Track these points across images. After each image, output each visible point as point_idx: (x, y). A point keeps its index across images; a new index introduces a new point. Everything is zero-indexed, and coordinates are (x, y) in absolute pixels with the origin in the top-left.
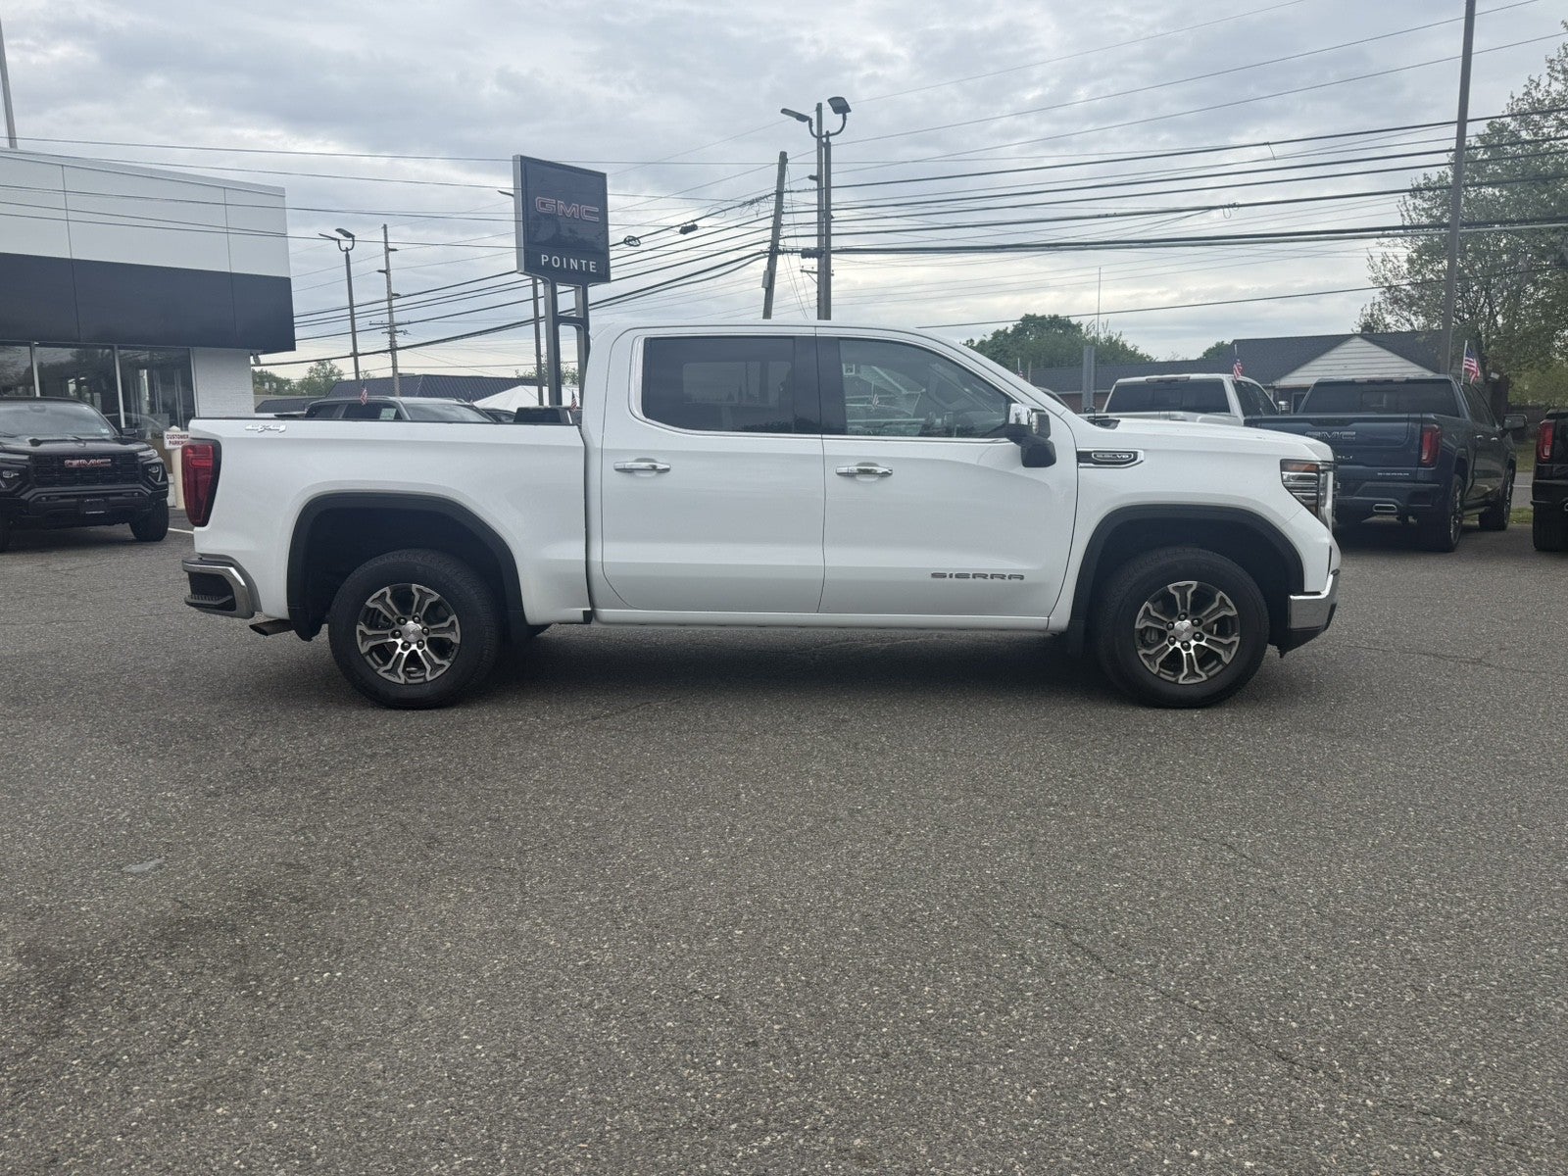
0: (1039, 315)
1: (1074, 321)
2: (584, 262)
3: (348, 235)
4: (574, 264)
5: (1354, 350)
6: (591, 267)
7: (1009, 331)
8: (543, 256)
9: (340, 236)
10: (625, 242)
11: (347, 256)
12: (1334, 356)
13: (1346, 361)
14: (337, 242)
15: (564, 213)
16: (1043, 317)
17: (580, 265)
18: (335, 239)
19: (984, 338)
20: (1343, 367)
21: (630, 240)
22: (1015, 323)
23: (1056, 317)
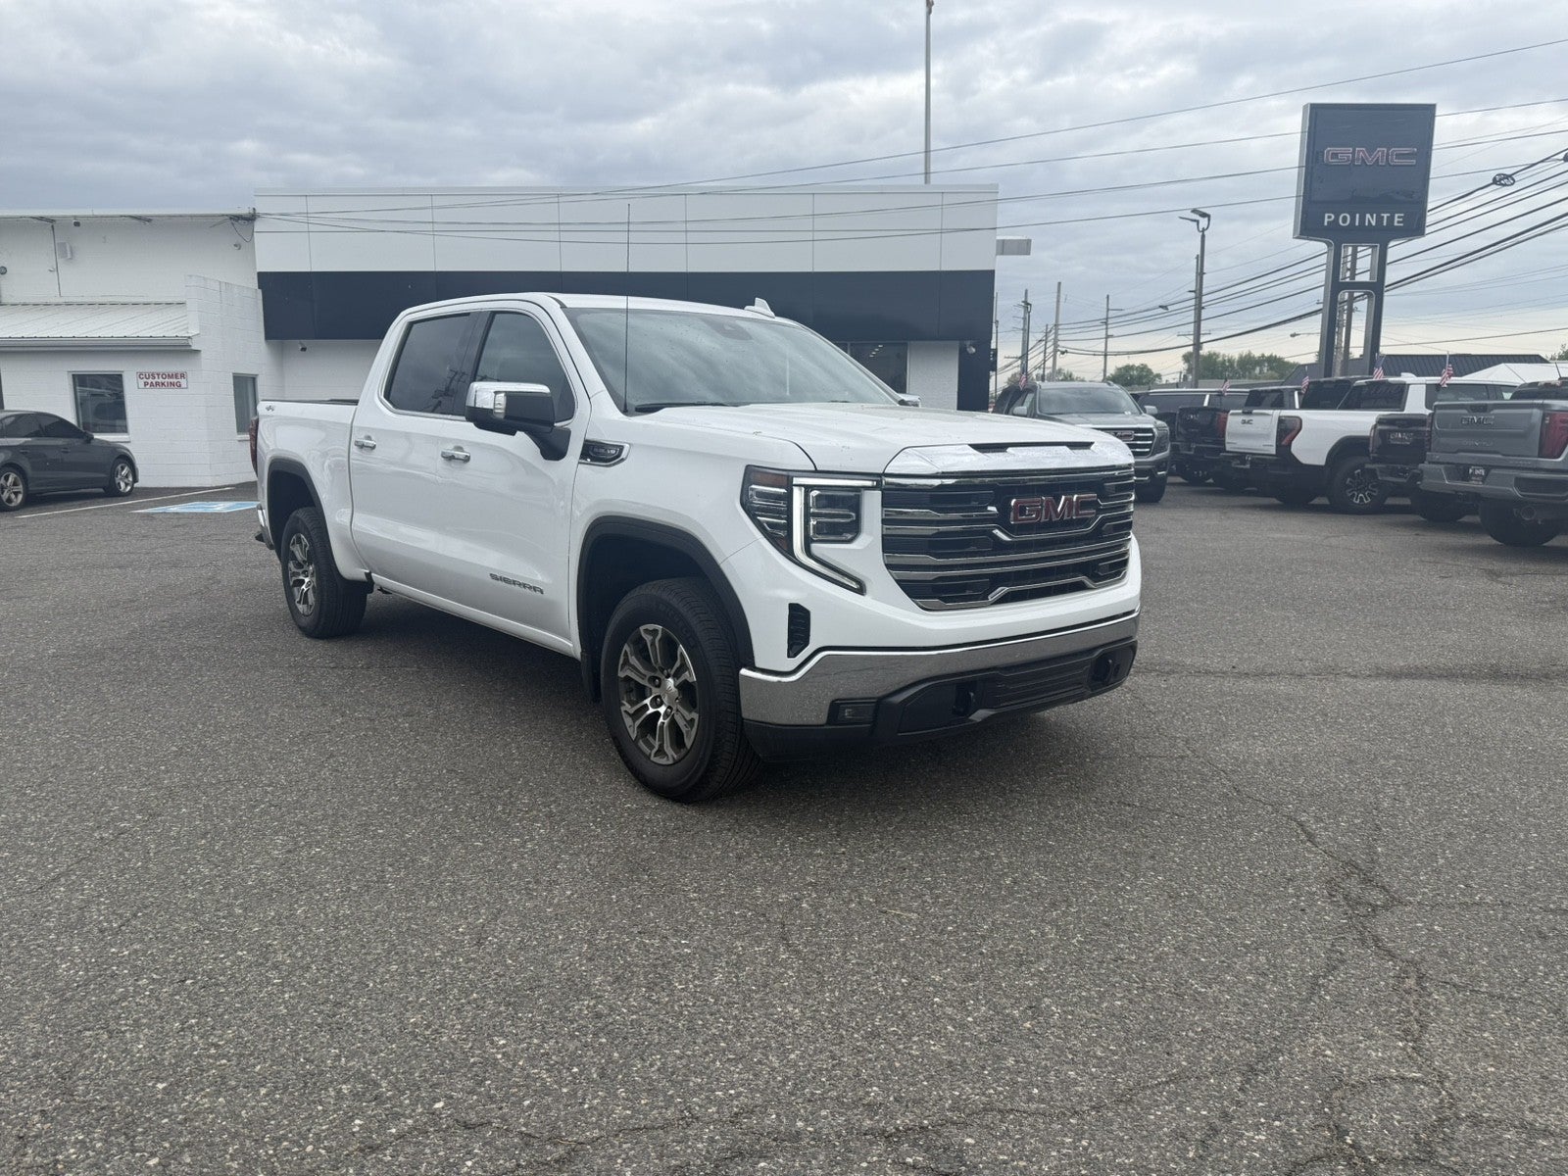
2: (1385, 216)
3: (1204, 215)
4: (1371, 219)
6: (1396, 219)
8: (1326, 215)
9: (1197, 217)
10: (1495, 182)
11: (1203, 237)
14: (1195, 223)
15: (1363, 160)
17: (1380, 219)
18: (1195, 221)
21: (1501, 180)
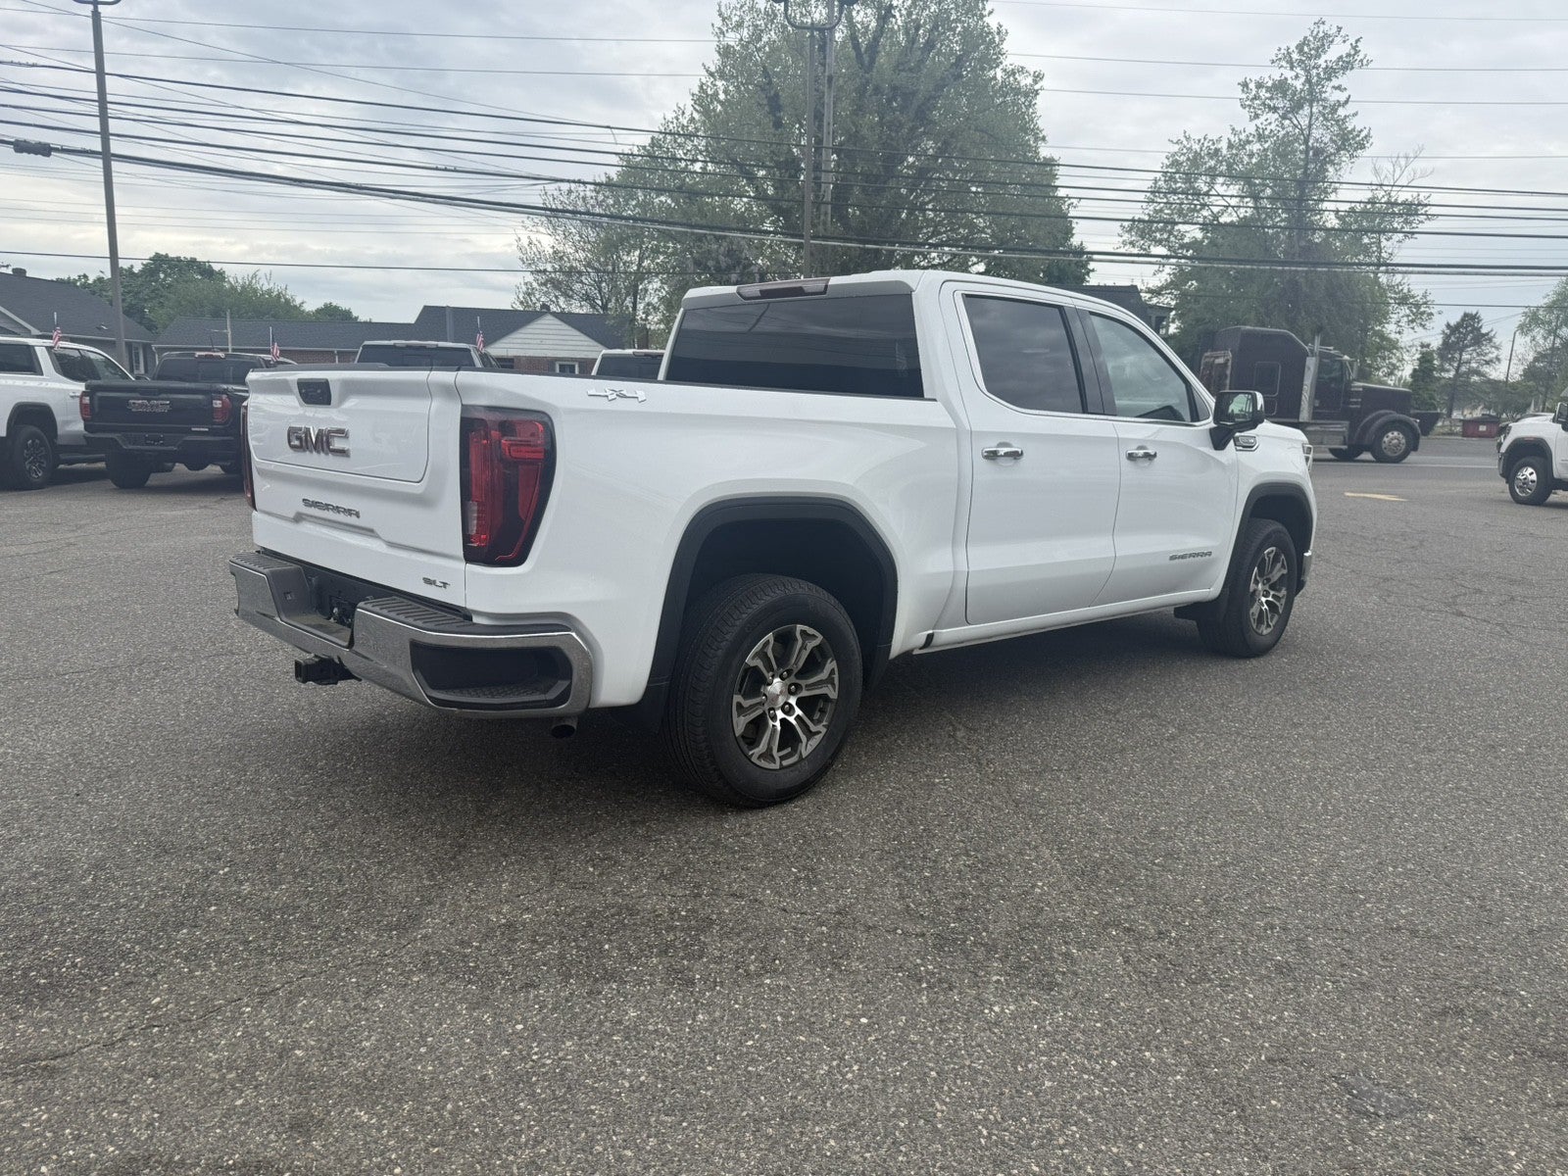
0: (171, 255)
1: (216, 267)
5: (545, 327)
7: (136, 270)
12: (530, 331)
13: (541, 336)
16: (178, 259)
19: (102, 275)
20: (539, 341)
22: (145, 262)
23: (193, 261)
